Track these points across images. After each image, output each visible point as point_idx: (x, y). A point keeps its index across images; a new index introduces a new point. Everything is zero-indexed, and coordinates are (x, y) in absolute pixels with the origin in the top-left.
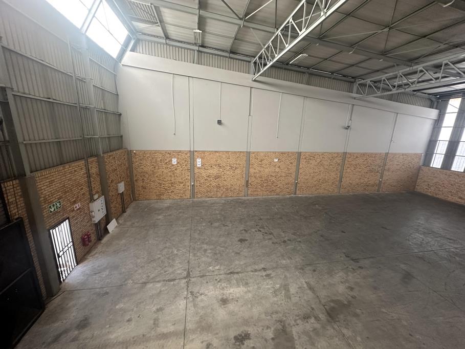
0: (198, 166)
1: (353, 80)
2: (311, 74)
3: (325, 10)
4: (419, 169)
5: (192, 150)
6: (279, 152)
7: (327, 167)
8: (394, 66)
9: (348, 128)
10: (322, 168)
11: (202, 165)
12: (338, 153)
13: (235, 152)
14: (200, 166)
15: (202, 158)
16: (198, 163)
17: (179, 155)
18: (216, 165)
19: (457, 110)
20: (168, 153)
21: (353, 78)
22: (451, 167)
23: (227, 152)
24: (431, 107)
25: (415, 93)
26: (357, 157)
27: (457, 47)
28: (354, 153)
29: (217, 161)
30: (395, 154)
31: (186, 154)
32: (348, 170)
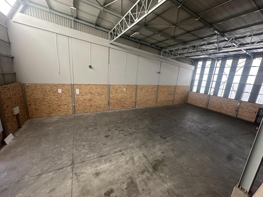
0: (77, 94)
1: (161, 49)
2: (141, 44)
3: (147, 10)
4: (188, 93)
5: (72, 83)
6: (126, 85)
7: (150, 93)
8: (178, 44)
9: (159, 73)
10: (148, 93)
11: (80, 93)
12: (155, 86)
13: (101, 85)
14: (79, 93)
15: (80, 89)
16: (77, 92)
17: (63, 87)
18: (89, 93)
19: (201, 67)
20: (55, 86)
21: (161, 48)
22: (199, 92)
23: (96, 85)
24: (192, 65)
25: (186, 58)
26: (164, 88)
27: (201, 39)
28: (163, 86)
29: (89, 90)
30: (179, 86)
31: (68, 86)
32: (160, 94)
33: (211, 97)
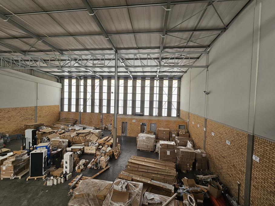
24: (58, 82)
30: (42, 107)
33: (81, 114)
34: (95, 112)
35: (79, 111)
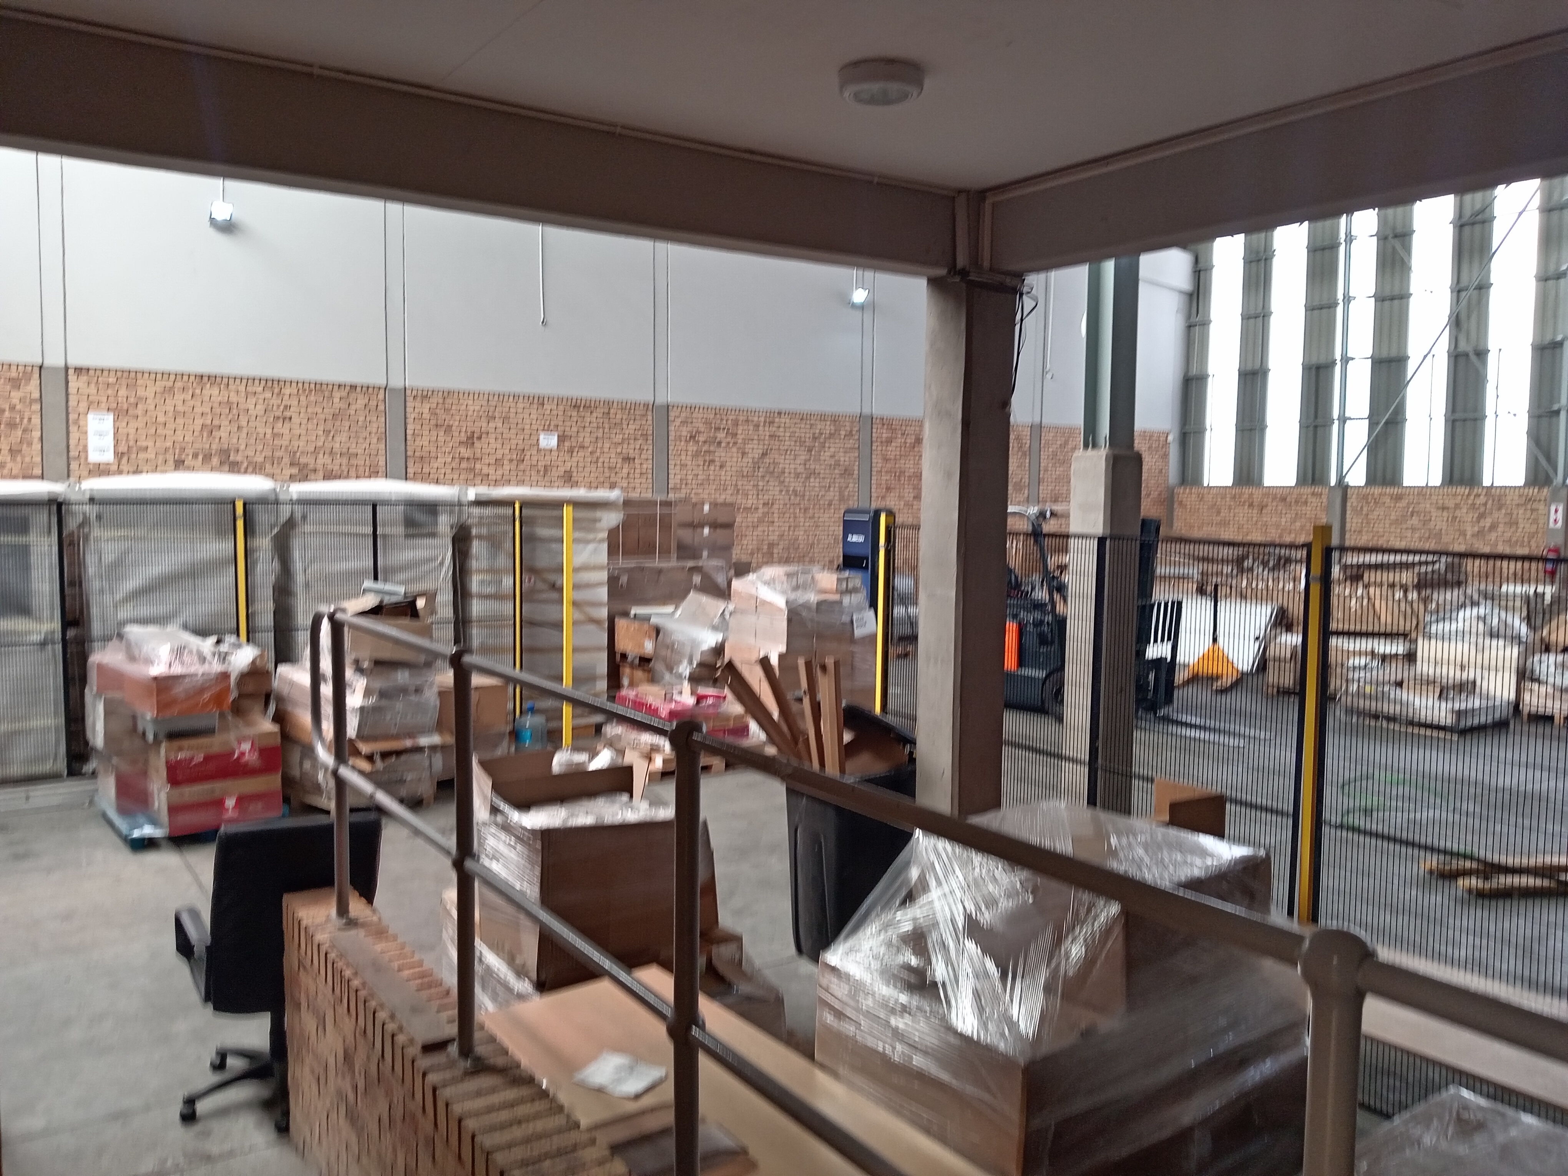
0: (94, 457)
4: (1171, 500)
7: (797, 486)
11: (120, 454)
14: (110, 457)
15: (120, 413)
16: (93, 442)
18: (207, 457)
26: (919, 440)
28: (907, 423)
30: (1070, 431)
31: (16, 383)
32: (892, 502)
33: (1352, 502)
34: (1486, 482)
35: (1333, 482)
